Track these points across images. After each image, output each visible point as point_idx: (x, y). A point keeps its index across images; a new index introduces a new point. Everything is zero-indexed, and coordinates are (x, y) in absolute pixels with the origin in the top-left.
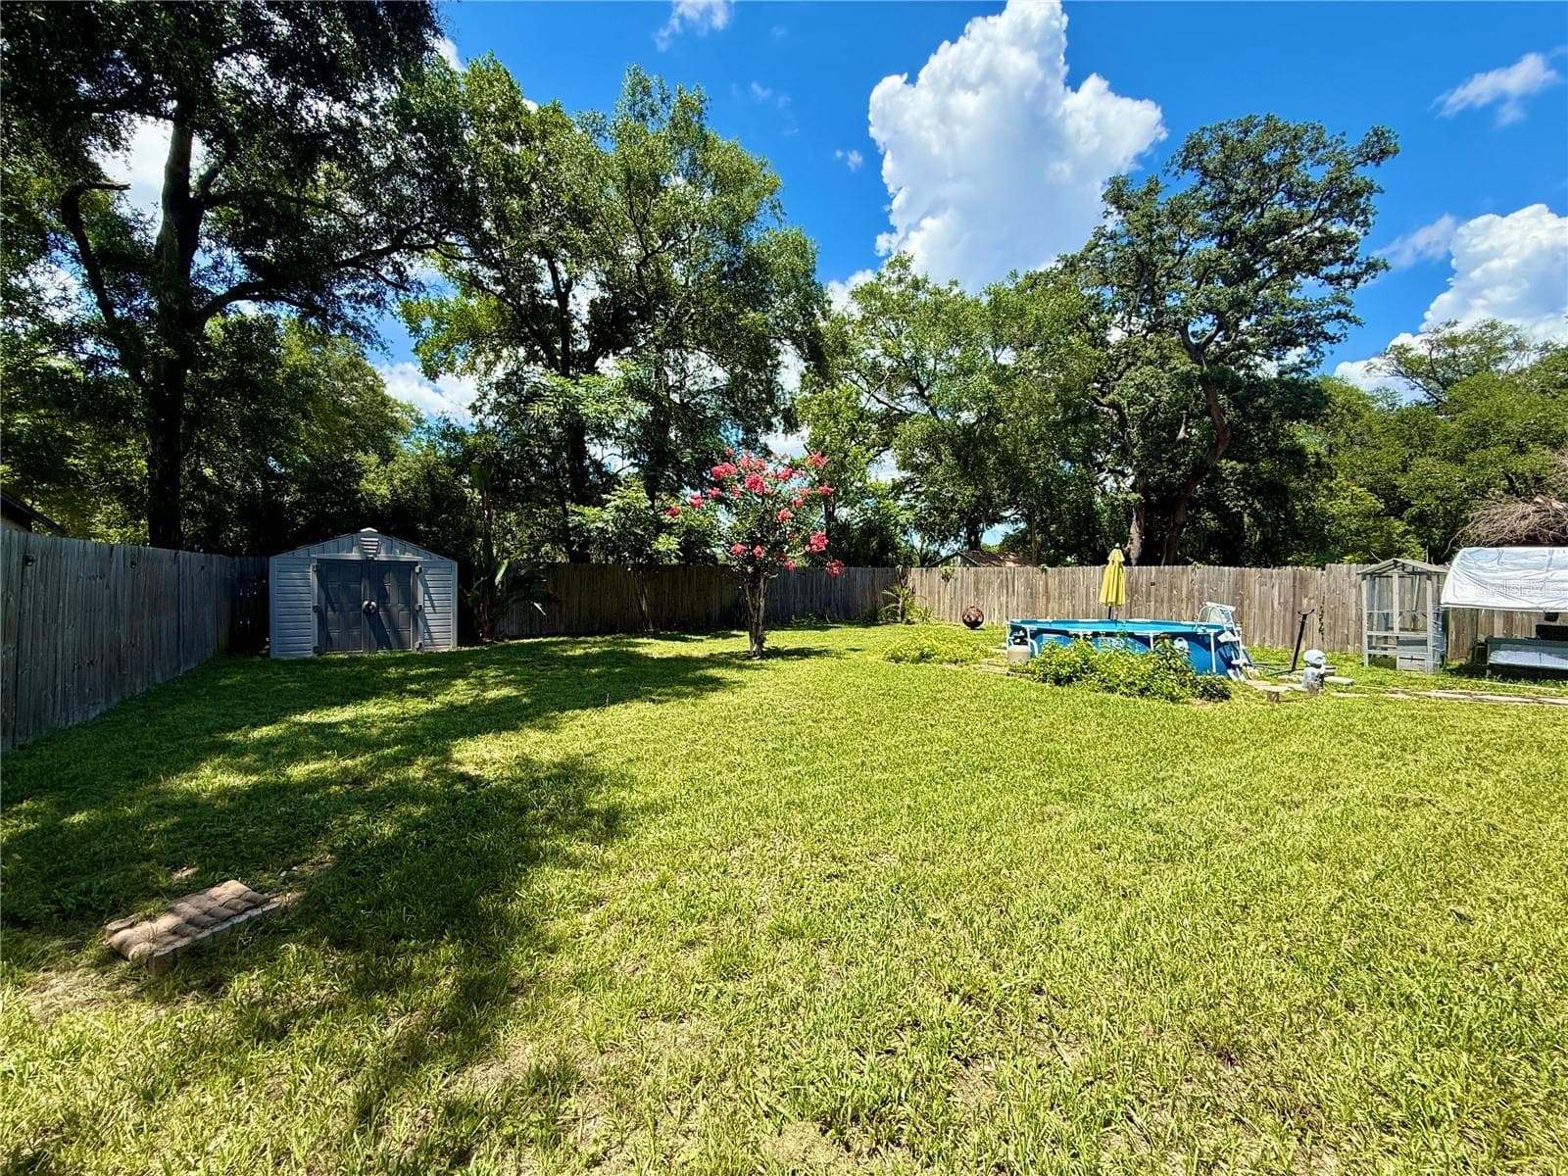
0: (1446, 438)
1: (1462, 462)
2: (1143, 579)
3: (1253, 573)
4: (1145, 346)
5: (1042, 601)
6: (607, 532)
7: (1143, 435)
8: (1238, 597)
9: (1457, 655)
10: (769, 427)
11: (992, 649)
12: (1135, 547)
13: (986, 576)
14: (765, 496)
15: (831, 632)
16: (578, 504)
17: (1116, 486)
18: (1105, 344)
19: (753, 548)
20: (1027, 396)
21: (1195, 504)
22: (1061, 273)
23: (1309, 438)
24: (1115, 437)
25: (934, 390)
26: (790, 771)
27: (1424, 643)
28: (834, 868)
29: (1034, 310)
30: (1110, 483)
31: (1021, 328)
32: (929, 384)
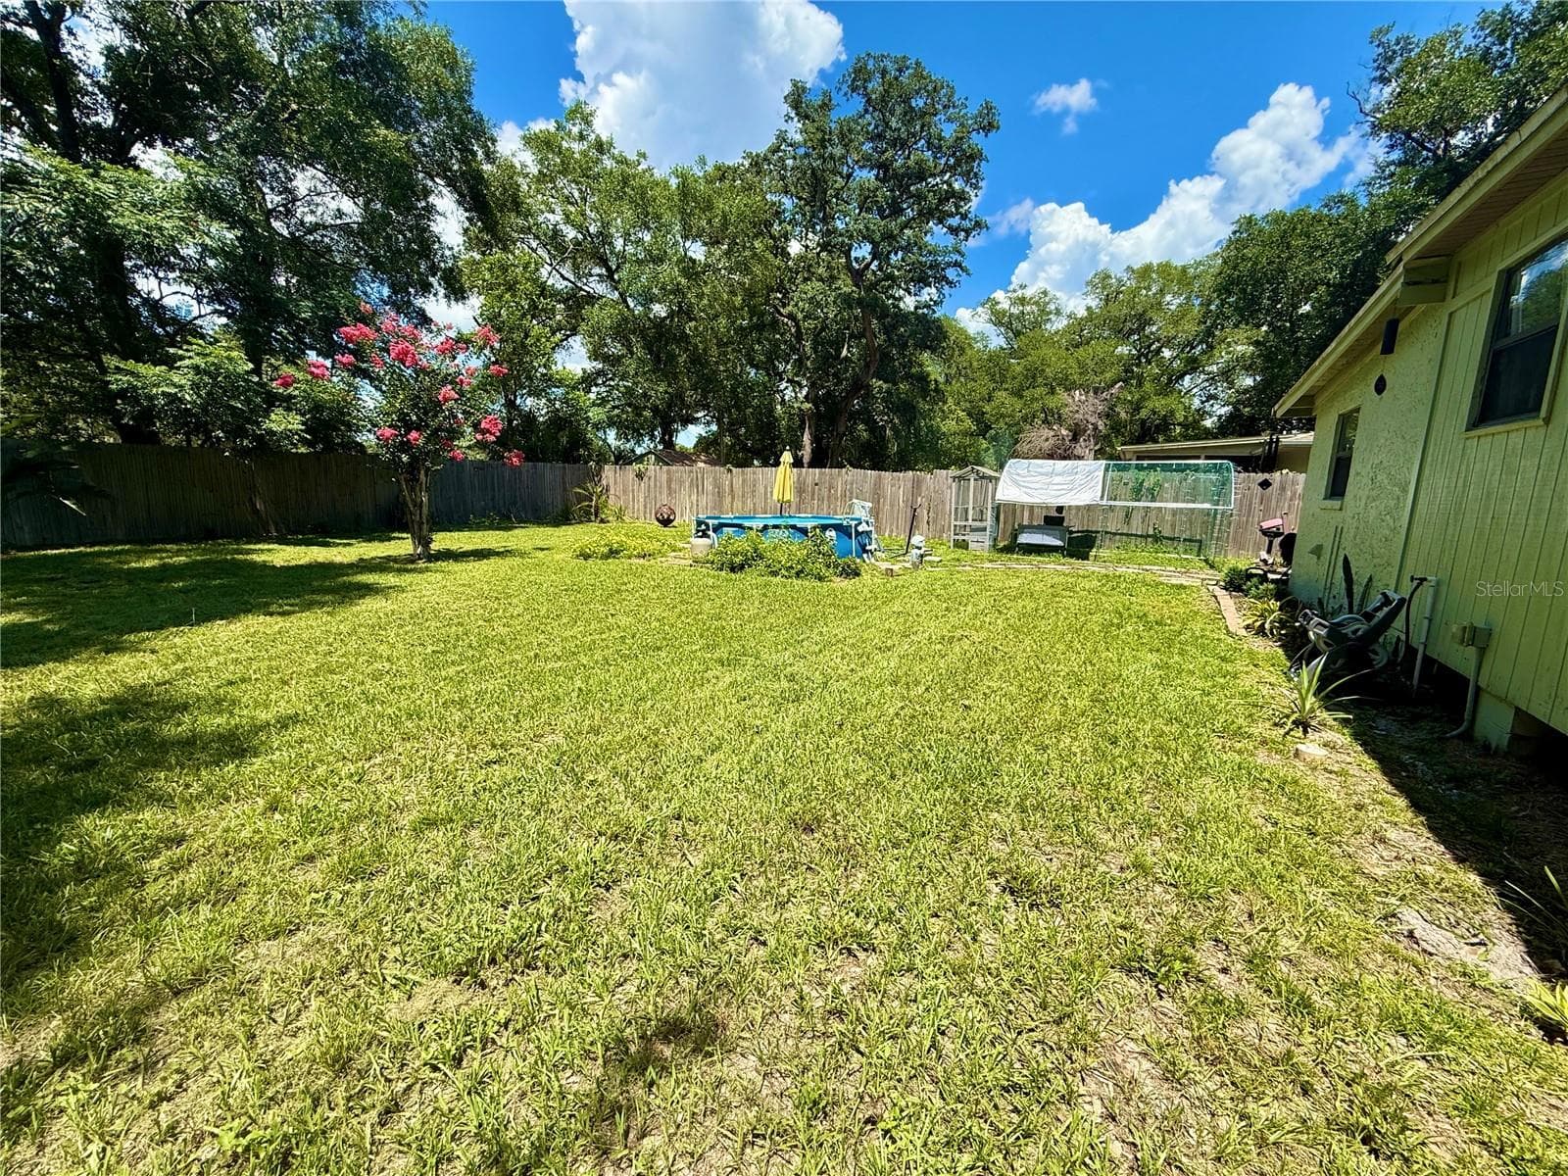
0: (1014, 378)
1: (1021, 397)
2: (809, 481)
3: (887, 475)
4: (818, 263)
5: (728, 499)
6: (181, 400)
7: (815, 349)
8: (877, 496)
9: (1003, 539)
10: (426, 288)
11: (680, 545)
12: (806, 453)
13: (678, 475)
14: (421, 371)
15: (516, 531)
16: (125, 358)
17: (793, 395)
18: (785, 254)
19: (408, 432)
20: (715, 297)
21: (854, 416)
22: (748, 171)
23: (933, 368)
24: (794, 350)
25: (622, 274)
26: (452, 671)
27: (984, 529)
28: (493, 754)
29: (720, 205)
30: (789, 394)
31: (709, 222)
32: (618, 267)
